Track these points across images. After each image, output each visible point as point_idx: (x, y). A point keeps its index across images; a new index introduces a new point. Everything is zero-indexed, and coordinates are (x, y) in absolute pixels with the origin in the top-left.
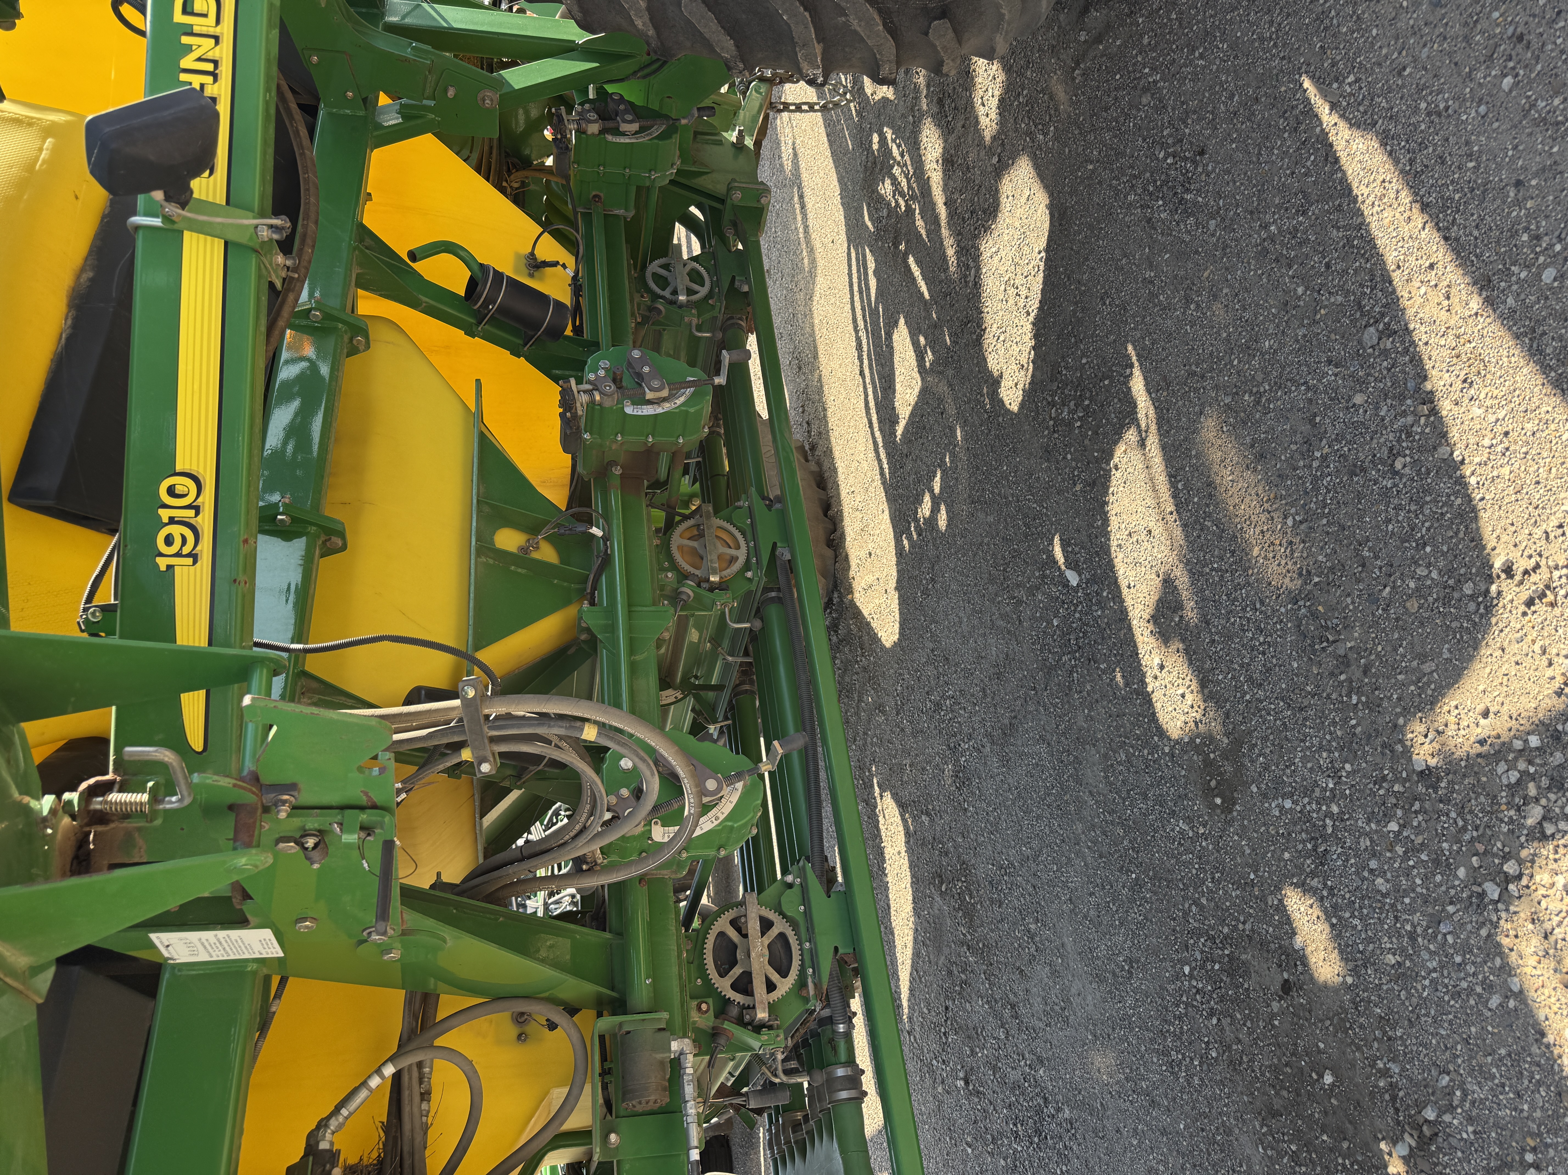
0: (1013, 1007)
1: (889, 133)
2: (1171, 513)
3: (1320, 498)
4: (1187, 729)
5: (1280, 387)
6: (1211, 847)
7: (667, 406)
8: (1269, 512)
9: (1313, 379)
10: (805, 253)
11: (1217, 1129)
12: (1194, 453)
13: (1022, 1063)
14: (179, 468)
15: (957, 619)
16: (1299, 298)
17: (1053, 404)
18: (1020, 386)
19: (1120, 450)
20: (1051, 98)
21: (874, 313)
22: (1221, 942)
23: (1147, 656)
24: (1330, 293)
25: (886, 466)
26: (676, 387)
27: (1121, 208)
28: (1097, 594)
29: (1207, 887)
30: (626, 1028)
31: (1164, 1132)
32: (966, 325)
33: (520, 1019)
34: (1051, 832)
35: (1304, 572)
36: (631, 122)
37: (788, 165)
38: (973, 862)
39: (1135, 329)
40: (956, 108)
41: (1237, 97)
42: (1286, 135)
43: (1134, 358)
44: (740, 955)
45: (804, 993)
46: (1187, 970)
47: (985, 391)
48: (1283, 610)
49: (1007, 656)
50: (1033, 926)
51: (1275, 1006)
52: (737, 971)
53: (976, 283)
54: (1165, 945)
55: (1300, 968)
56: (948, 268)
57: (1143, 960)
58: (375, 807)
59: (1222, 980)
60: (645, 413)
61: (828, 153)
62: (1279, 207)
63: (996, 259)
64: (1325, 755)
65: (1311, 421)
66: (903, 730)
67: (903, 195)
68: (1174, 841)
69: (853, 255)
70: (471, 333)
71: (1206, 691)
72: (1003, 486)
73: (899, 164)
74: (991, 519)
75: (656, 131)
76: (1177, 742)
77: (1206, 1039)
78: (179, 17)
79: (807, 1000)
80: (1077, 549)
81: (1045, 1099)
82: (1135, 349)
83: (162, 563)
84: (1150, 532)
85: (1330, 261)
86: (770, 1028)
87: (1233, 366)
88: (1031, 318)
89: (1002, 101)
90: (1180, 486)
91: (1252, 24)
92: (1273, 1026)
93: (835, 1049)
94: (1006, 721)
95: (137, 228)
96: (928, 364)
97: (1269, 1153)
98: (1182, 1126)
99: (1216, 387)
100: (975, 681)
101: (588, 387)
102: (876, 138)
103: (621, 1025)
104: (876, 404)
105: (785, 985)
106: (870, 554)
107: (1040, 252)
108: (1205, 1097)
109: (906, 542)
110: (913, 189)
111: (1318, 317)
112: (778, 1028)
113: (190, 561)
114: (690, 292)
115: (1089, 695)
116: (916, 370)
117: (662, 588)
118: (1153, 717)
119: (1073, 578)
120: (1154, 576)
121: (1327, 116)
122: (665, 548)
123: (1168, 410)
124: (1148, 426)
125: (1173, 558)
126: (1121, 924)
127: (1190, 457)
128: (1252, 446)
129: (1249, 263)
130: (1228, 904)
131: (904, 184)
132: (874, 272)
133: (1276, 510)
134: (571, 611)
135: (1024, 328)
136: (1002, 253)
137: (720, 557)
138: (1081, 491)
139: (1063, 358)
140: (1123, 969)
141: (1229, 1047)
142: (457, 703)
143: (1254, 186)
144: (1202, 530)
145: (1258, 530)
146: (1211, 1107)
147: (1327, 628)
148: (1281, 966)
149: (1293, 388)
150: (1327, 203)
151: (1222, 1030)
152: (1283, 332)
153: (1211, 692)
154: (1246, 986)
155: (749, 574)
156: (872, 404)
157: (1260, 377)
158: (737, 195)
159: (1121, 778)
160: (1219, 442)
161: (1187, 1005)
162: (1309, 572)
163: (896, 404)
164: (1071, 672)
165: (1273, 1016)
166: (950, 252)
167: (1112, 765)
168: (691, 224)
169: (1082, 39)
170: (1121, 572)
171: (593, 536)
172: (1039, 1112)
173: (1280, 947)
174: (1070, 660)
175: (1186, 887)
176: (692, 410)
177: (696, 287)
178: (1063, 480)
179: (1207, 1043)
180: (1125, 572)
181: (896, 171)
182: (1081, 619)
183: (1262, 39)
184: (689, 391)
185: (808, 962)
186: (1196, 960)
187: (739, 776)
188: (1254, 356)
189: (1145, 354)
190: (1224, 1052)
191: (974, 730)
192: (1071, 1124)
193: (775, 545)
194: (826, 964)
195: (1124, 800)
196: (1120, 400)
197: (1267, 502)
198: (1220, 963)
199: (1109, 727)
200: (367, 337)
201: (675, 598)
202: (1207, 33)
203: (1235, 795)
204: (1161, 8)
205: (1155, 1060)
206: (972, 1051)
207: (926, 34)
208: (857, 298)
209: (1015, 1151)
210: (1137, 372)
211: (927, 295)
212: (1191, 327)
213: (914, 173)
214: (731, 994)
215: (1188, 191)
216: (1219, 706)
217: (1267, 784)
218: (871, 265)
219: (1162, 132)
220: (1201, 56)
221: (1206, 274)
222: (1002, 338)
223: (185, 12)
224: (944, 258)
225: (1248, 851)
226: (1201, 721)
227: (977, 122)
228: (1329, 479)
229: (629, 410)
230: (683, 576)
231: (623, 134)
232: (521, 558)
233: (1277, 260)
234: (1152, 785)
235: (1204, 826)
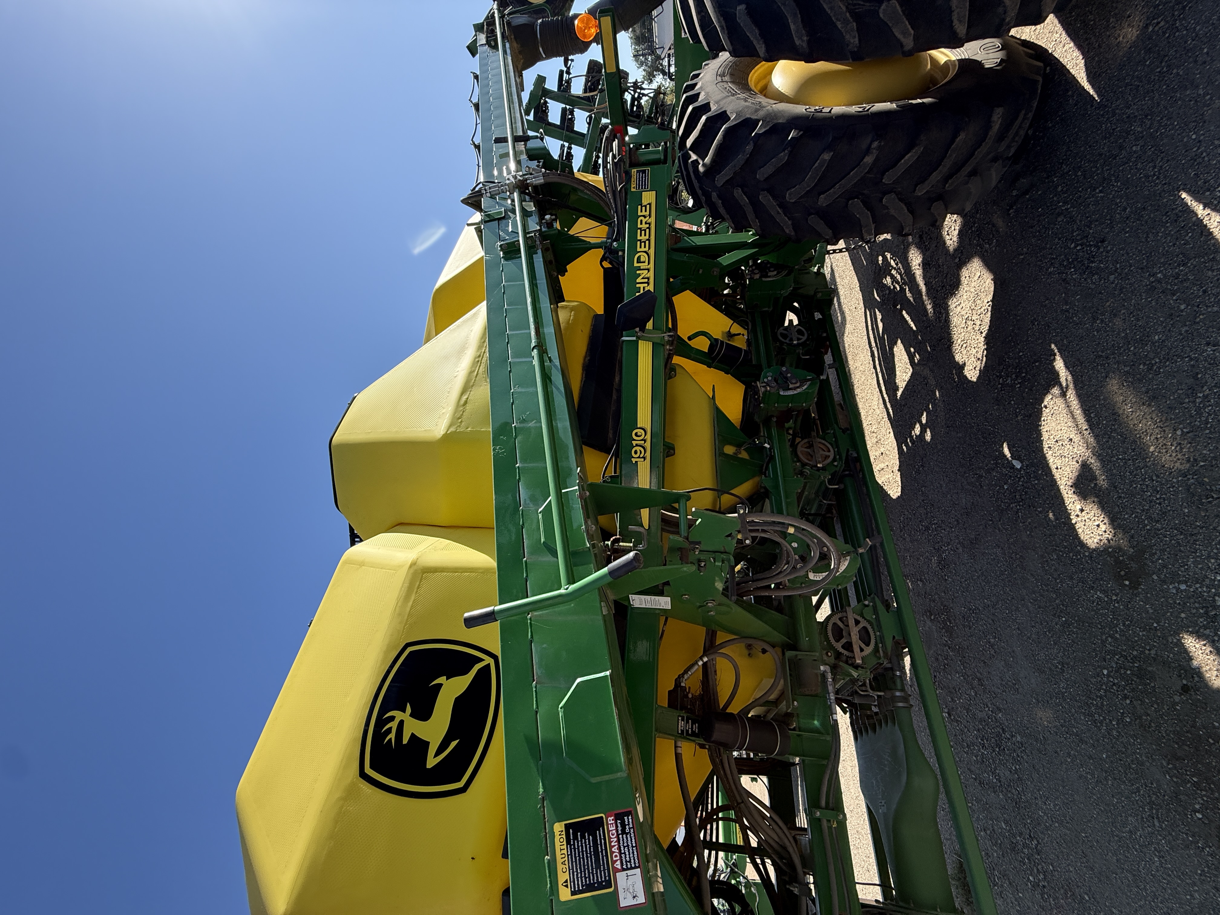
0: (979, 680)
1: (888, 255)
2: (1086, 430)
3: (1203, 419)
4: (1102, 544)
5: (1168, 360)
6: (1121, 607)
7: (799, 390)
8: (1161, 428)
9: (1195, 354)
10: (839, 315)
11: (1132, 761)
12: (1102, 398)
13: (987, 709)
14: (638, 426)
15: (938, 485)
16: (1182, 311)
17: (1001, 377)
18: (978, 369)
19: (1048, 399)
20: (994, 225)
21: (882, 339)
22: (1131, 659)
23: (1071, 505)
24: (1207, 306)
25: (891, 411)
26: (803, 382)
27: (1044, 275)
28: (1034, 472)
29: (1120, 628)
30: (799, 657)
31: (1090, 757)
32: (940, 340)
33: (749, 647)
34: (1005, 593)
35: (1192, 460)
36: (773, 271)
37: (828, 277)
38: (951, 605)
39: (1056, 336)
40: (931, 238)
41: (1128, 209)
42: (1168, 225)
43: (1056, 351)
44: (844, 633)
45: (878, 654)
46: (1105, 672)
47: (954, 372)
48: (1175, 480)
49: (973, 503)
50: (992, 640)
51: (1177, 698)
52: (844, 641)
53: (946, 321)
54: (1088, 657)
55: (1196, 679)
56: (928, 314)
57: (1072, 663)
58: (726, 552)
59: (1132, 680)
60: (789, 394)
61: (852, 268)
62: (1164, 264)
63: (959, 308)
64: (1213, 561)
65: (1195, 377)
66: (904, 539)
67: (898, 283)
68: (1093, 602)
69: (868, 313)
70: (709, 366)
71: (1115, 523)
72: (968, 418)
73: (895, 269)
74: (960, 435)
75: (784, 273)
76: (1094, 550)
77: (1122, 711)
78: (636, 265)
79: (879, 658)
80: (1019, 449)
81: (1003, 730)
82: (1056, 346)
83: (634, 460)
84: (1071, 440)
85: (1207, 289)
86: (863, 668)
87: (1130, 351)
88: (984, 335)
89: (960, 231)
90: (1092, 415)
91: (1139, 170)
92: (1176, 709)
93: (894, 683)
94: (973, 537)
95: (624, 341)
96: (916, 361)
97: (1175, 780)
98: (1104, 756)
99: (1118, 363)
100: (952, 516)
101: (764, 384)
102: (880, 258)
103: (796, 656)
104: (884, 382)
105: (868, 650)
106: (882, 454)
107: (988, 302)
108: (1122, 742)
109: (904, 447)
110: (904, 280)
111: (1198, 320)
112: (866, 668)
113: (643, 459)
114: (798, 339)
115: (1030, 524)
116: (909, 364)
117: (795, 470)
118: (1076, 536)
119: (1017, 465)
120: (1074, 463)
121: (1200, 210)
122: (795, 453)
123: (1082, 376)
124: (1067, 386)
125: (1088, 453)
126: (1055, 644)
127: (1100, 400)
128: (1147, 392)
129: (1140, 295)
130: (1136, 639)
131: (899, 277)
132: (881, 320)
133: (1167, 426)
134: (756, 479)
135: (979, 340)
136: (963, 305)
137: (821, 455)
138: (1021, 419)
139: (1006, 353)
140: (1057, 667)
141: (1140, 718)
142: (736, 515)
143: (1143, 254)
144: (1109, 438)
145: (1153, 438)
146: (1127, 749)
147: (1213, 490)
148: (1180, 676)
149: (1179, 360)
150: (1203, 257)
151: (1134, 707)
152: (1169, 330)
153: (1119, 524)
154: (1152, 685)
155: (836, 463)
156: (881, 382)
157: (1151, 355)
158: (819, 295)
159: (1053, 568)
160: (1121, 391)
161: (1106, 691)
162: (1195, 460)
163: (897, 381)
164: (1017, 512)
165: (1175, 704)
166: (929, 307)
167: (1047, 561)
168: (794, 310)
169: (1014, 194)
170: (1051, 461)
171: (766, 447)
172: (999, 735)
173: (1180, 665)
174: (1016, 506)
175: (1103, 627)
176: (810, 391)
177: (801, 337)
178: (1009, 414)
179: (1123, 713)
180: (1053, 461)
181: (894, 272)
182: (1023, 485)
183: (1147, 177)
184: (808, 383)
185: (879, 641)
186: (1112, 667)
187: (848, 553)
188: (1147, 345)
189: (1064, 348)
190: (1136, 719)
191: (951, 540)
192: (1022, 745)
193: (848, 451)
194: (889, 643)
195: (1056, 579)
196: (1047, 372)
197: (1159, 422)
198: (1130, 670)
199: (1045, 541)
200: (675, 372)
201: (801, 473)
202: (1104, 179)
203: (1140, 580)
204: (1070, 171)
205: (1082, 718)
206: (952, 699)
207: (930, 209)
208: (871, 332)
209: (983, 753)
210: (1058, 358)
211: (914, 328)
212: (1098, 332)
213: (905, 272)
214: (841, 650)
215: (1093, 262)
216: (1125, 532)
217: (1165, 575)
218: (879, 317)
219: (1072, 233)
220: (1101, 192)
221: (1108, 304)
222: (965, 346)
223: (638, 262)
224: (926, 310)
225: (1151, 611)
226: (1112, 540)
227: (945, 243)
228: (1210, 408)
229: (782, 393)
230: (804, 465)
231: (770, 277)
232: (734, 457)
233: (1163, 292)
234: (1076, 572)
235: (1116, 596)
